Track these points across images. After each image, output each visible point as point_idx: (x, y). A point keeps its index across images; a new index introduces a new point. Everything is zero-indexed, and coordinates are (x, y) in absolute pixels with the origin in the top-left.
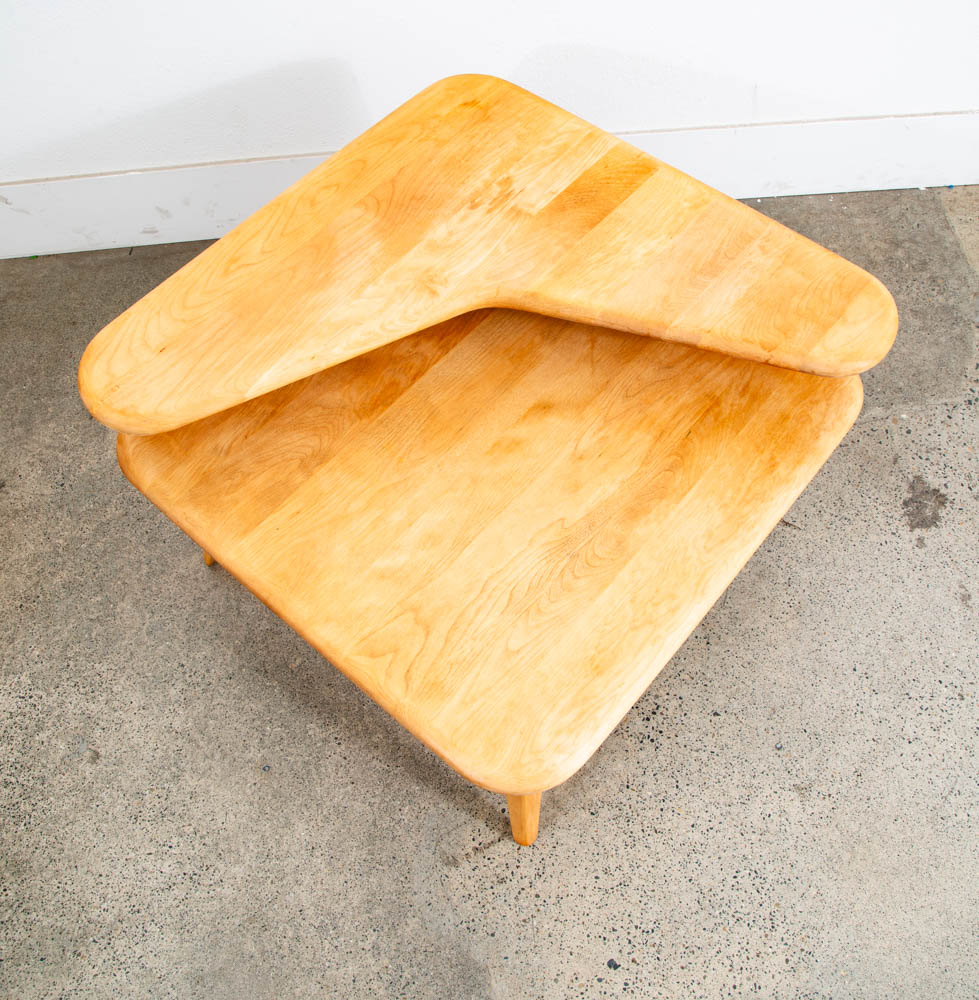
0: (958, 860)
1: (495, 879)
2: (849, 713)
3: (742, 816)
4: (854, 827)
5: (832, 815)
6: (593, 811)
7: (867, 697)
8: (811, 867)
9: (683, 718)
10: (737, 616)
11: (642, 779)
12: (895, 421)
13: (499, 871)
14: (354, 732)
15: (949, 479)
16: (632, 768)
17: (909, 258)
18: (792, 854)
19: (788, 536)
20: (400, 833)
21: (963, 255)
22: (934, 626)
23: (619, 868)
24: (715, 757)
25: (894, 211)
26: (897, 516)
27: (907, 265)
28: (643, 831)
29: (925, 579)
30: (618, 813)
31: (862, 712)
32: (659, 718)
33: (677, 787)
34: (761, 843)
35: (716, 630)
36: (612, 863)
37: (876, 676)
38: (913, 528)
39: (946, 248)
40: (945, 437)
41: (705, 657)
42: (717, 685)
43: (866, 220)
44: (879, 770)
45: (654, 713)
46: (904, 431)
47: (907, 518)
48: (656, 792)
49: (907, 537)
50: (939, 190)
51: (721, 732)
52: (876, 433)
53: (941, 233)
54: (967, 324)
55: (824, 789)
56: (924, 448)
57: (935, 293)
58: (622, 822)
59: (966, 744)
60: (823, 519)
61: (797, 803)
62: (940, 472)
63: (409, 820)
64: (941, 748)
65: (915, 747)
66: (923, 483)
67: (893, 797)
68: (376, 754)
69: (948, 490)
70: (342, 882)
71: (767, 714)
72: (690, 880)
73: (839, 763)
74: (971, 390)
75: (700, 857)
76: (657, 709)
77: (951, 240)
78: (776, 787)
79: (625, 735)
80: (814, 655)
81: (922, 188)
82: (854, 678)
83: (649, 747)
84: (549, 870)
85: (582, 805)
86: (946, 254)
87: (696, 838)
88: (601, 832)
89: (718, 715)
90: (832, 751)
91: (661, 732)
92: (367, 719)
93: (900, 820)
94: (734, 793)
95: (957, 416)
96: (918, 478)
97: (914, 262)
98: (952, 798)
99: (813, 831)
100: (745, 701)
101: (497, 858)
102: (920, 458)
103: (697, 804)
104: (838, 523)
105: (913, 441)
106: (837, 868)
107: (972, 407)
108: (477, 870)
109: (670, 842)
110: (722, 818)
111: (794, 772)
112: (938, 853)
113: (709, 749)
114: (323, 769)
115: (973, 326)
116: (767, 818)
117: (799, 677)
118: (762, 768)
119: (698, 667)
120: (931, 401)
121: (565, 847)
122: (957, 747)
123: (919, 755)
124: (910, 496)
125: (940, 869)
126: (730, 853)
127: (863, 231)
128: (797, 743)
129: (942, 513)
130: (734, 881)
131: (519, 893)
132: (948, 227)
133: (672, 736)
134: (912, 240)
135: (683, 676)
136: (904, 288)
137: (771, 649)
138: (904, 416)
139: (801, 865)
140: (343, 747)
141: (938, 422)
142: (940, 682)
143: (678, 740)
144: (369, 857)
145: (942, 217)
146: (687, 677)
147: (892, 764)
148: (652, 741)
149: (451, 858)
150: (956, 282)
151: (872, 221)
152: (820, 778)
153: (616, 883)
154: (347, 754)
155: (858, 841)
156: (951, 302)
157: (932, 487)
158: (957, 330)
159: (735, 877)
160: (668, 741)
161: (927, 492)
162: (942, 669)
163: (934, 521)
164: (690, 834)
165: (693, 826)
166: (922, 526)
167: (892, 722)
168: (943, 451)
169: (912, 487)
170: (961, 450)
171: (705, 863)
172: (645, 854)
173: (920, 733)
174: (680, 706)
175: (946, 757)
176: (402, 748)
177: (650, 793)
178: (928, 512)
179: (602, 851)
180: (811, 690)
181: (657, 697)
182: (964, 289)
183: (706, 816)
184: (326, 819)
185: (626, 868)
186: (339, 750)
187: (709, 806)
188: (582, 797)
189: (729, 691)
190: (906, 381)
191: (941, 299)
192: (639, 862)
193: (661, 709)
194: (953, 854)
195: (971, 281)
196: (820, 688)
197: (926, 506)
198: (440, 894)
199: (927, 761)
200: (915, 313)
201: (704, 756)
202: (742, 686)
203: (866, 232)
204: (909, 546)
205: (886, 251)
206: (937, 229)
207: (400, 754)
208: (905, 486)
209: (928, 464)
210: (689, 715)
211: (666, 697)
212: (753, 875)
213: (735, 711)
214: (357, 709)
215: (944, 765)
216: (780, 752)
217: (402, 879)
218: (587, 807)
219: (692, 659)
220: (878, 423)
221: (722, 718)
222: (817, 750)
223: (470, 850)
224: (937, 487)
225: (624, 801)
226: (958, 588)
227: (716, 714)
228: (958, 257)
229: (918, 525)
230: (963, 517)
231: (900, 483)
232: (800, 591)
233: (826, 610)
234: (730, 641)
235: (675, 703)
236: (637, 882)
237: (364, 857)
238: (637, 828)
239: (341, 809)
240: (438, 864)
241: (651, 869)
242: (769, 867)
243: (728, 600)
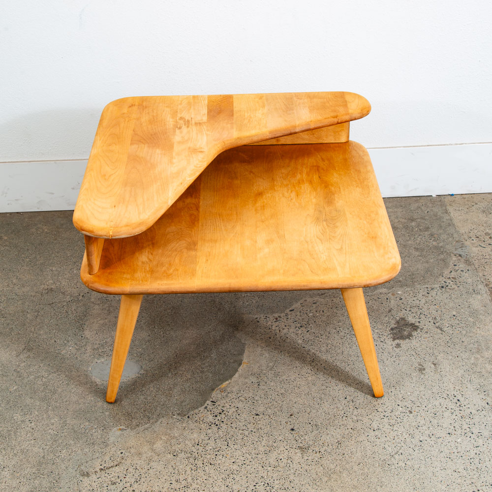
0: (395, 484)
1: (110, 483)
2: (338, 417)
3: (264, 459)
4: (332, 466)
5: (320, 460)
6: (175, 454)
7: (351, 410)
8: (302, 483)
9: (237, 416)
10: (279, 374)
11: (206, 442)
12: (393, 295)
13: (112, 479)
14: (41, 418)
15: (422, 319)
16: (202, 437)
17: (418, 226)
18: (292, 477)
19: (316, 341)
20: (58, 461)
21: (454, 225)
22: (399, 381)
23: (186, 479)
24: (253, 434)
25: (414, 206)
26: (386, 334)
27: (416, 229)
28: (203, 464)
29: (398, 361)
30: (190, 455)
31: (347, 417)
32: (223, 416)
33: (228, 445)
34: (274, 471)
35: (265, 379)
36: (181, 477)
37: (358, 401)
38: (394, 339)
39: (443, 222)
40: (423, 301)
41: (256, 390)
42: (260, 402)
43: (396, 210)
44: (353, 442)
45: (220, 414)
46: (398, 299)
47: (392, 335)
48: (215, 447)
49: (390, 343)
50: (445, 196)
51: (259, 422)
52: (380, 300)
53: (442, 215)
54: (449, 254)
55: (317, 449)
56: (409, 306)
57: (431, 241)
58: (192, 460)
59: (409, 433)
60: (339, 335)
61: (299, 454)
62: (417, 316)
63: (65, 456)
64: (393, 434)
65: (377, 433)
66: (405, 321)
67: (359, 454)
68: (51, 428)
69: (420, 324)
70: (18, 482)
71: (289, 416)
72: (227, 486)
73: (328, 438)
74: (445, 282)
75: (235, 476)
76: (223, 412)
77: (447, 218)
78: (287, 447)
79: (201, 422)
80: (322, 391)
81: (434, 196)
82: (345, 401)
83: (215, 428)
84: (143, 480)
85: (169, 452)
86: (442, 224)
87: (234, 468)
88: (178, 464)
89: (258, 415)
90: (325, 433)
91: (223, 422)
92: (50, 412)
93: (362, 464)
94: (262, 449)
95: (433, 293)
96: (403, 319)
97: (421, 228)
98: (396, 456)
99: (307, 467)
100: (276, 410)
101: (113, 473)
102: (406, 310)
103: (238, 453)
104: (348, 336)
105: (403, 303)
106: (318, 484)
107: (443, 289)
108: (100, 479)
109: (219, 469)
110: (252, 460)
111: (300, 441)
112: (383, 480)
113: (250, 430)
114: (19, 434)
115: (452, 255)
116: (279, 460)
117: (311, 400)
118: (280, 438)
119: (251, 395)
120: (418, 286)
121: (155, 470)
122: (404, 434)
123: (379, 436)
124: (396, 326)
125: (383, 487)
126: (253, 475)
127: (392, 214)
128: (304, 429)
129: (415, 333)
130: (254, 488)
131: (123, 489)
132: (446, 212)
133: (229, 423)
134: (422, 218)
135: (240, 398)
136: (412, 239)
137: (296, 388)
138: (399, 292)
139: (296, 481)
140: (33, 424)
141: (420, 295)
142: (398, 405)
143: (232, 425)
144: (37, 472)
145: (444, 208)
146: (243, 399)
147: (361, 440)
148: (217, 425)
149: (86, 473)
150: (446, 236)
151: (400, 210)
152: (316, 444)
153: (182, 486)
154: (34, 427)
155: (334, 472)
156: (441, 244)
157: (410, 323)
158: (442, 256)
159: (255, 486)
160: (226, 426)
161: (407, 325)
162: (400, 400)
163: (409, 336)
164: (231, 466)
165: (233, 462)
166: (401, 339)
167: (364, 421)
168: (421, 307)
169: (398, 322)
170: (432, 307)
171: (237, 479)
172: (202, 474)
173: (381, 426)
174: (237, 411)
175: (396, 438)
176: (68, 425)
177: (210, 448)
178: (406, 333)
179: (177, 472)
180: (317, 406)
181: (223, 407)
182: (450, 239)
183: (243, 459)
184: (15, 455)
185: (189, 480)
186: (30, 425)
187: (245, 454)
188: (170, 448)
189: (267, 405)
190: (404, 278)
191: (434, 243)
192: (198, 477)
193: (224, 412)
194: (392, 481)
195: (455, 235)
196: (323, 406)
197: (405, 330)
198: (76, 488)
199: (383, 439)
200: (417, 249)
201: (246, 433)
202: (275, 403)
203: (394, 215)
204: (391, 347)
205: (405, 223)
206: (439, 213)
207: (66, 427)
208: (393, 322)
209: (410, 313)
210: (241, 415)
211: (229, 407)
212: (266, 485)
213: (269, 414)
214: (45, 408)
215: (394, 441)
216: (293, 432)
217: (54, 481)
218: (172, 453)
219: (248, 392)
220: (382, 295)
221: (260, 417)
222: (315, 432)
223: (98, 470)
224: (413, 322)
225: (194, 450)
226: (417, 365)
227: (257, 415)
228: (449, 225)
229: (398, 338)
230: (428, 335)
231: (390, 320)
232: (319, 364)
233: (333, 373)
234: (272, 384)
235: (234, 410)
236: (194, 486)
237: (33, 472)
238: (199, 463)
239: (25, 451)
240: (78, 476)
241: (204, 480)
242: (276, 482)
243: (274, 367)
